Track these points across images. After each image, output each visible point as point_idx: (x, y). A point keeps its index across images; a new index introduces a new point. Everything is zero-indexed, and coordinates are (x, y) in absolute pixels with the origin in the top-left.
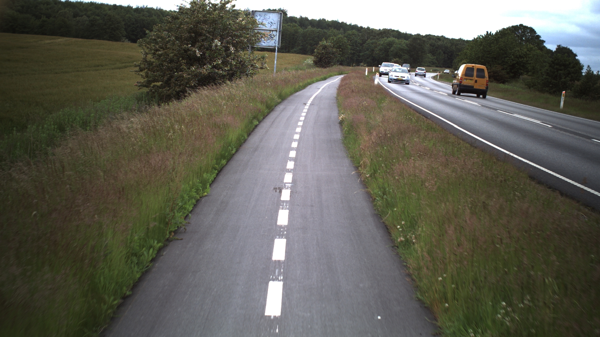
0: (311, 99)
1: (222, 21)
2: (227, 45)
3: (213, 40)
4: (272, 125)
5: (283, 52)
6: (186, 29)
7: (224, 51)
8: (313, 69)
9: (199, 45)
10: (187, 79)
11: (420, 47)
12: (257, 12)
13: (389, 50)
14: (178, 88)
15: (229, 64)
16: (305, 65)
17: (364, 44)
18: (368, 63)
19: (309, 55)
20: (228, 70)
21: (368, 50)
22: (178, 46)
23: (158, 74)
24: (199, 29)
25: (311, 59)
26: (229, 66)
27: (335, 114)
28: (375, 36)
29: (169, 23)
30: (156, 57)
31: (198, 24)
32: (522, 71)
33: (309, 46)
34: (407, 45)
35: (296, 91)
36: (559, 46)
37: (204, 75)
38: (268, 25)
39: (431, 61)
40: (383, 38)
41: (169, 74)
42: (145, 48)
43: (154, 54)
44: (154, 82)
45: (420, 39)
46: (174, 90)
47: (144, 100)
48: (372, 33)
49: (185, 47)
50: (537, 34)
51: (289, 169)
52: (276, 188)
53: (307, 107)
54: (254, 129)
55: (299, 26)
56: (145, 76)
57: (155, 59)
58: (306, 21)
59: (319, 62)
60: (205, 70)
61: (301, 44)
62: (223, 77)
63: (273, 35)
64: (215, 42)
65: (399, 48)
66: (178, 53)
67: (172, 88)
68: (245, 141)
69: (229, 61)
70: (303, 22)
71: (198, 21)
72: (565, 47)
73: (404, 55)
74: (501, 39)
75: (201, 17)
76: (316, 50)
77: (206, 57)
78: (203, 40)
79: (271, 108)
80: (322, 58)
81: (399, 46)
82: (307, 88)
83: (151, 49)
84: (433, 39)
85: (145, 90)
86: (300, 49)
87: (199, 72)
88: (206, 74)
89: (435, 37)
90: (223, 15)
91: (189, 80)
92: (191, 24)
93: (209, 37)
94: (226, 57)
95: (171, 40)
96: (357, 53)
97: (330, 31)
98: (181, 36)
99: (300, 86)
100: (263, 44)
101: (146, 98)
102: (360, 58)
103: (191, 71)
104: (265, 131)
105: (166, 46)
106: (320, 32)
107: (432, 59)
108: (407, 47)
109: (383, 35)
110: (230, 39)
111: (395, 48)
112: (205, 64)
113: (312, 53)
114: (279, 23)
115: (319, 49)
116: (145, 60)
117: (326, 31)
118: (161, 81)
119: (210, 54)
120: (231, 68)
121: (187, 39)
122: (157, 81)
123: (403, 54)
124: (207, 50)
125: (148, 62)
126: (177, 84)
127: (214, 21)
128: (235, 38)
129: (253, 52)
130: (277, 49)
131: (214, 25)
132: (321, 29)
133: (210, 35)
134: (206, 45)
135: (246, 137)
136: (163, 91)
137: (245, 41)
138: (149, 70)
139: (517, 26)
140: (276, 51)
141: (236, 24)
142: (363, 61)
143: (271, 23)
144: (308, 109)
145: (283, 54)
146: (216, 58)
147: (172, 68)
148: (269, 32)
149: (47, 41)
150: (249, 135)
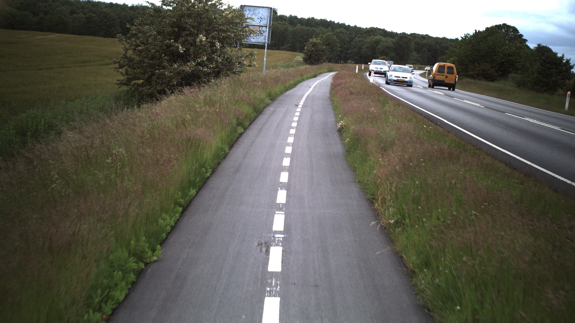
0: (303, 99)
1: (208, 14)
2: (213, 40)
3: (197, 35)
4: (259, 133)
5: (273, 49)
6: (169, 23)
7: (209, 47)
8: (303, 66)
9: (183, 40)
10: (169, 77)
11: (406, 45)
12: (246, 7)
13: (376, 48)
14: (160, 87)
15: (214, 61)
16: (295, 62)
17: (352, 42)
18: (355, 60)
19: (299, 52)
20: (213, 68)
21: (355, 47)
22: (160, 41)
23: (138, 71)
24: (182, 23)
25: (301, 56)
26: (214, 63)
27: (331, 118)
28: (363, 35)
29: (151, 16)
30: (136, 53)
31: (182, 18)
32: (511, 70)
33: (298, 44)
34: (393, 43)
35: (287, 90)
36: (539, 45)
37: (187, 72)
38: (257, 21)
39: (416, 59)
40: (371, 36)
41: (150, 71)
42: (126, 43)
43: (134, 49)
44: (135, 80)
45: (406, 37)
46: (155, 89)
47: (123, 99)
48: (360, 31)
49: (168, 43)
50: (519, 34)
51: (280, 204)
52: (262, 244)
53: (299, 110)
54: (238, 138)
55: (289, 24)
56: (125, 74)
57: (136, 55)
58: (295, 19)
59: (309, 59)
60: (189, 67)
61: (291, 42)
62: (209, 74)
63: (263, 31)
64: (199, 37)
65: (386, 46)
66: (160, 48)
67: (154, 86)
68: (225, 156)
69: (214, 58)
70: (293, 20)
71: (182, 14)
72: (545, 46)
73: (391, 53)
74: (489, 38)
75: (184, 10)
76: (306, 47)
77: (190, 53)
78: (187, 35)
79: (258, 111)
80: (312, 55)
81: (385, 44)
82: (297, 86)
83: (131, 45)
84: (418, 38)
85: (125, 88)
86: (290, 47)
87: (182, 69)
88: (189, 72)
89: (419, 36)
90: (208, 9)
91: (171, 78)
92: (174, 18)
93: (194, 32)
94: (212, 54)
95: (152, 35)
96: (345, 51)
97: (319, 29)
98: (164, 30)
99: (290, 84)
100: (253, 40)
101: (126, 97)
102: (348, 56)
103: (174, 69)
104: (251, 141)
105: (147, 40)
106: (309, 30)
107: (417, 57)
108: (393, 45)
109: (370, 34)
110: (216, 34)
111: (382, 46)
112: (189, 61)
113: (301, 50)
114: (269, 19)
115: (308, 46)
116: (125, 56)
117: (314, 29)
118: (142, 79)
119: (194, 50)
120: (216, 65)
121: (170, 33)
122: (139, 79)
123: (389, 52)
124: (191, 45)
125: (129, 58)
126: (159, 82)
127: (199, 15)
128: (221, 33)
129: (240, 48)
130: (266, 45)
131: (198, 20)
132: (310, 27)
133: (194, 29)
134: (189, 40)
135: (227, 150)
136: (143, 90)
137: (232, 36)
138: (129, 67)
139: (500, 25)
140: (266, 48)
141: (222, 18)
142: (350, 58)
143: (261, 18)
144: (301, 112)
145: (273, 51)
146: (201, 54)
147: (154, 65)
148: (258, 27)
149: (39, 36)
150: (231, 147)
